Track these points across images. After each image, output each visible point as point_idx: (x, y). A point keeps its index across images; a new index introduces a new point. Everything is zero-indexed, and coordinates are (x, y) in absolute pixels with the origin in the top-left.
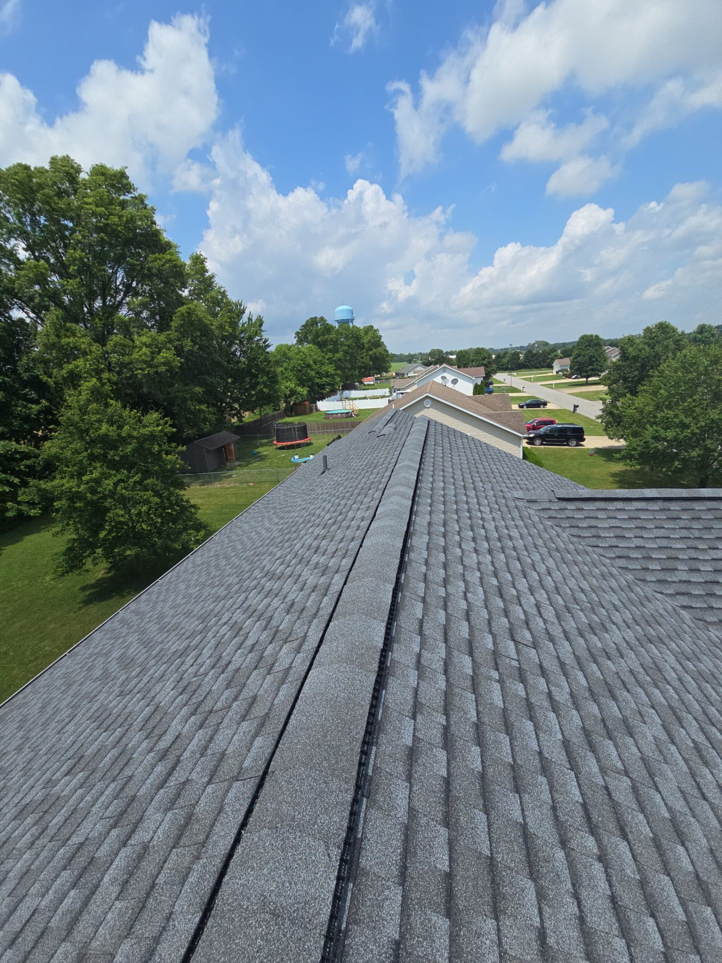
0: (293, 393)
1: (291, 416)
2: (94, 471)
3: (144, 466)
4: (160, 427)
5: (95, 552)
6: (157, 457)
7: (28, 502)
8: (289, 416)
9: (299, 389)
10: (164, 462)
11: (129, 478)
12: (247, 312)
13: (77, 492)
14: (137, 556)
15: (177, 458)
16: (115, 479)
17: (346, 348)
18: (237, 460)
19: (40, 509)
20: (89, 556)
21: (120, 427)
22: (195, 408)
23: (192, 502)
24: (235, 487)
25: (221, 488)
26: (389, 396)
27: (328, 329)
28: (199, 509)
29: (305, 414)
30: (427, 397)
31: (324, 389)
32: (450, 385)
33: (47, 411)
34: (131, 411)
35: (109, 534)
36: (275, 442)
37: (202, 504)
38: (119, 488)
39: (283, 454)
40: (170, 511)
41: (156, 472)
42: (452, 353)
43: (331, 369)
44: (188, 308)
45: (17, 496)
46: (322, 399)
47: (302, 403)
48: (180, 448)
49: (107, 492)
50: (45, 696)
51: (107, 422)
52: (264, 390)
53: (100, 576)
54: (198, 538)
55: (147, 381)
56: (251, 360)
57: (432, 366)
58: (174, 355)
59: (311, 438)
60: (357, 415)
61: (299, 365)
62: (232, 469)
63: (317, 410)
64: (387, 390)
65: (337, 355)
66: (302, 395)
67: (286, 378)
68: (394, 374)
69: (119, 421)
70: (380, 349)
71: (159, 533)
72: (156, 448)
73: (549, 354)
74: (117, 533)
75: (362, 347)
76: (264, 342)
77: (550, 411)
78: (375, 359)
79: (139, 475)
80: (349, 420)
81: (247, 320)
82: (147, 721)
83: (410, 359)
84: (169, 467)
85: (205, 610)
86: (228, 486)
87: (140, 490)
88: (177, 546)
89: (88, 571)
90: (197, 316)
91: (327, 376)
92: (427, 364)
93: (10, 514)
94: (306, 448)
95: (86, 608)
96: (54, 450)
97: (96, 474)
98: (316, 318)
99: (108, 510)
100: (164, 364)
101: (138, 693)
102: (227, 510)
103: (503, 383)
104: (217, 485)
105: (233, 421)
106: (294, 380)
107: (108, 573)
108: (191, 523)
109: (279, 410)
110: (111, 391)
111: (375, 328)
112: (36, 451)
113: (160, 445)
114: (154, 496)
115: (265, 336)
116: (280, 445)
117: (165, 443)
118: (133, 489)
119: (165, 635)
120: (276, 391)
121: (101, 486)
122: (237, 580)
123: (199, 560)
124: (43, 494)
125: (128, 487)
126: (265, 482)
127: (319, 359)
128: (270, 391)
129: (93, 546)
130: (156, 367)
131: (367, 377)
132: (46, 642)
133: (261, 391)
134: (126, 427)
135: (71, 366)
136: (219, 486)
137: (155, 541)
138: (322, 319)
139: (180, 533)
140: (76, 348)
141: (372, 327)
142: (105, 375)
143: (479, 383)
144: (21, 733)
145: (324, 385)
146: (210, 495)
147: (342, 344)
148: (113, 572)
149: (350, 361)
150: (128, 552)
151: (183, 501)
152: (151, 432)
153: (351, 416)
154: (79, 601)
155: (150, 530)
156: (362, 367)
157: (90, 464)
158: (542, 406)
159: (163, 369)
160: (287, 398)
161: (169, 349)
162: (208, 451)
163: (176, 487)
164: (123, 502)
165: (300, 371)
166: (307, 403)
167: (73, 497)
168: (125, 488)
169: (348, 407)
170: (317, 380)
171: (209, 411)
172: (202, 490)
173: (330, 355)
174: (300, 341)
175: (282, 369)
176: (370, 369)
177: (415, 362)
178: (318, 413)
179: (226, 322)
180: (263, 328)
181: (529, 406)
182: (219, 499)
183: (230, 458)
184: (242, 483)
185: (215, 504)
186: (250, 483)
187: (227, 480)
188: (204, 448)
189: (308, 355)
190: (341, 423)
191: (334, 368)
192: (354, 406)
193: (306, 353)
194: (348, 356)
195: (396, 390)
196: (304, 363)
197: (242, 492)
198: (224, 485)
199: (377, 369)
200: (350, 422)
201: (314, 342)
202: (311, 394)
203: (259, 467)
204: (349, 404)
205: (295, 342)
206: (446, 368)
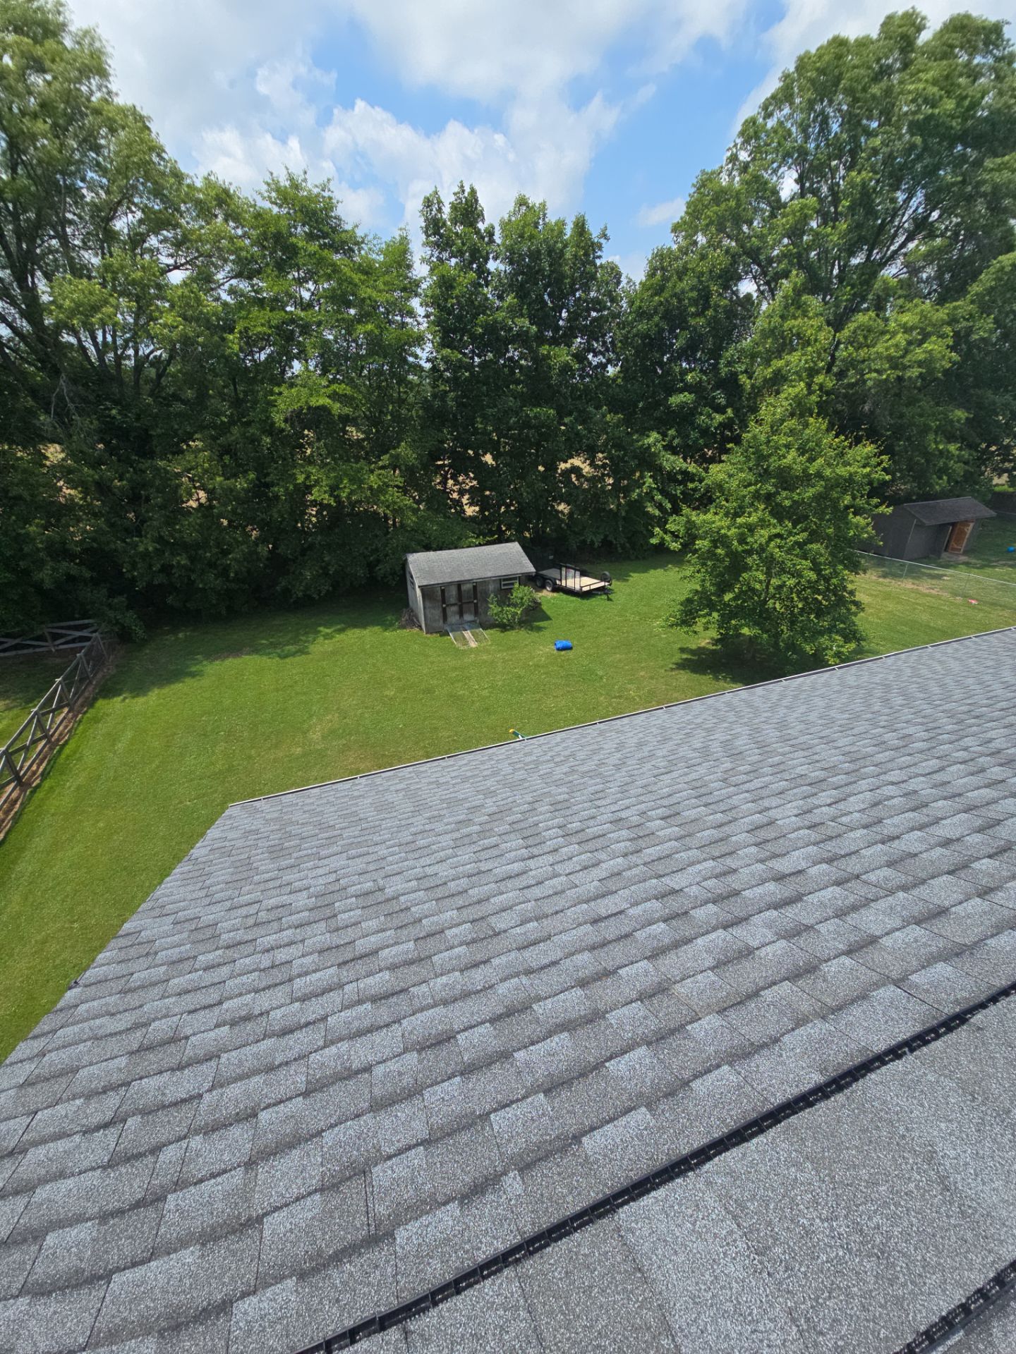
2: (754, 514)
3: (815, 523)
4: (868, 469)
5: (710, 615)
6: (840, 516)
7: (672, 533)
10: (847, 523)
11: (790, 533)
13: (725, 536)
14: (752, 640)
15: (868, 524)
16: (774, 531)
18: (965, 553)
19: (681, 544)
20: (704, 616)
21: (812, 460)
22: (936, 448)
23: (859, 597)
24: (938, 597)
25: (912, 591)
28: (863, 610)
33: (727, 425)
34: (837, 436)
35: (735, 599)
37: (869, 605)
38: (772, 544)
40: (820, 598)
41: (828, 537)
45: (666, 523)
48: (882, 509)
49: (755, 546)
50: (641, 735)
51: (798, 449)
53: (703, 644)
54: (842, 650)
55: (877, 393)
58: (948, 347)
62: (947, 566)
69: (813, 450)
71: (793, 623)
72: (847, 500)
74: (744, 601)
79: (805, 534)
82: (756, 828)
84: (852, 533)
85: (855, 748)
87: (797, 556)
88: (809, 649)
89: (695, 632)
93: (654, 541)
95: (677, 672)
96: (722, 476)
97: (753, 519)
99: (747, 568)
100: (920, 364)
101: (747, 792)
104: (908, 584)
105: (996, 481)
107: (713, 645)
108: (842, 626)
110: (817, 403)
112: (704, 474)
113: (854, 498)
114: (811, 569)
117: (862, 496)
118: (789, 552)
119: (787, 749)
121: (752, 536)
122: (924, 735)
123: (851, 680)
124: (690, 525)
125: (783, 547)
126: (1004, 607)
129: (712, 607)
130: (905, 368)
132: (632, 686)
134: (820, 461)
136: (910, 586)
137: (782, 631)
139: (821, 633)
140: (798, 335)
142: (820, 379)
144: (619, 755)
146: (887, 596)
148: (719, 647)
150: (745, 631)
151: (846, 591)
152: (851, 475)
154: (674, 660)
155: (782, 614)
157: (752, 505)
159: (914, 372)
161: (943, 336)
162: (920, 525)
163: (846, 567)
164: (770, 565)
167: (719, 540)
168: (779, 547)
172: (878, 583)
182: (899, 607)
183: (955, 546)
184: (955, 594)
185: (888, 612)
186: (973, 599)
187: (929, 581)
188: (914, 517)
197: (948, 609)
198: (920, 588)
203: (1006, 578)
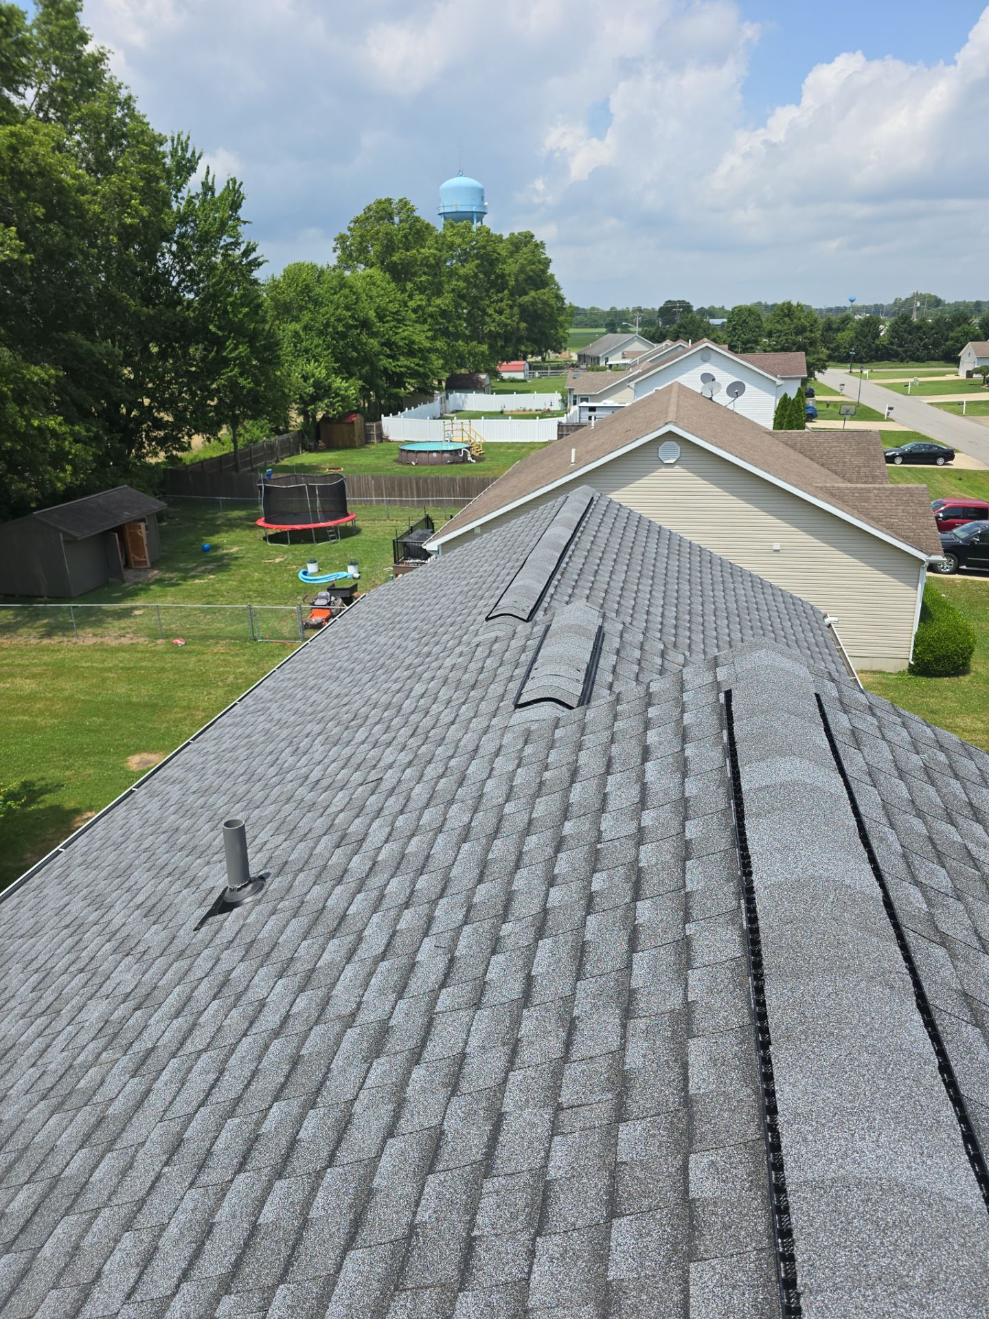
0: (322, 391)
1: (315, 449)
8: (310, 450)
9: (338, 383)
12: (201, 168)
17: (462, 284)
18: (155, 565)
22: (29, 425)
24: (133, 648)
25: (95, 648)
26: (559, 414)
27: (418, 232)
29: (349, 445)
30: (671, 435)
31: (401, 384)
32: (722, 398)
36: (261, 522)
39: (280, 554)
42: (712, 313)
43: (420, 335)
44: (12, 134)
46: (396, 407)
47: (342, 419)
52: (241, 380)
56: (211, 298)
57: (668, 342)
59: (358, 514)
60: (479, 459)
61: (339, 320)
62: (133, 594)
63: (381, 438)
64: (557, 396)
65: (438, 301)
66: (344, 399)
67: (307, 351)
68: (575, 358)
70: (544, 294)
73: (950, 327)
75: (499, 283)
76: (246, 253)
77: (961, 475)
78: (530, 314)
80: (458, 472)
81: (200, 190)
83: (615, 322)
86: (114, 643)
90: (35, 161)
91: (411, 353)
92: (657, 338)
94: (341, 543)
98: (389, 201)
102: (98, 720)
103: (836, 393)
104: (87, 638)
106: (327, 359)
109: (286, 431)
111: (538, 238)
115: (246, 235)
116: (274, 529)
120: (276, 385)
126: (218, 638)
127: (392, 307)
128: (257, 383)
131: (509, 359)
133: (233, 385)
136: (90, 641)
138: (404, 204)
141: (530, 236)
143: (792, 395)
145: (402, 375)
146: (59, 670)
147: (452, 273)
149: (470, 319)
153: (465, 460)
156: (498, 334)
158: (941, 461)
160: (307, 403)
162: (71, 541)
165: (343, 336)
166: (357, 419)
169: (457, 437)
170: (385, 362)
171: (72, 433)
172: (43, 649)
173: (419, 300)
174: (347, 260)
175: (297, 326)
176: (520, 340)
177: (626, 330)
178: (384, 445)
179: (134, 189)
180: (241, 213)
181: (909, 458)
182: (82, 684)
183: (137, 558)
184: (154, 636)
185: (66, 699)
186: (178, 637)
187: (116, 623)
188: (60, 531)
189: (364, 297)
190: (437, 479)
191: (430, 334)
192: (473, 435)
193: (361, 291)
194: (465, 304)
195: (578, 400)
196: (352, 317)
197: (149, 664)
198: (107, 640)
199: (535, 341)
200: (458, 477)
201: (382, 263)
202: (367, 397)
203: (209, 592)
204: (460, 427)
205: (334, 262)
206: (712, 352)
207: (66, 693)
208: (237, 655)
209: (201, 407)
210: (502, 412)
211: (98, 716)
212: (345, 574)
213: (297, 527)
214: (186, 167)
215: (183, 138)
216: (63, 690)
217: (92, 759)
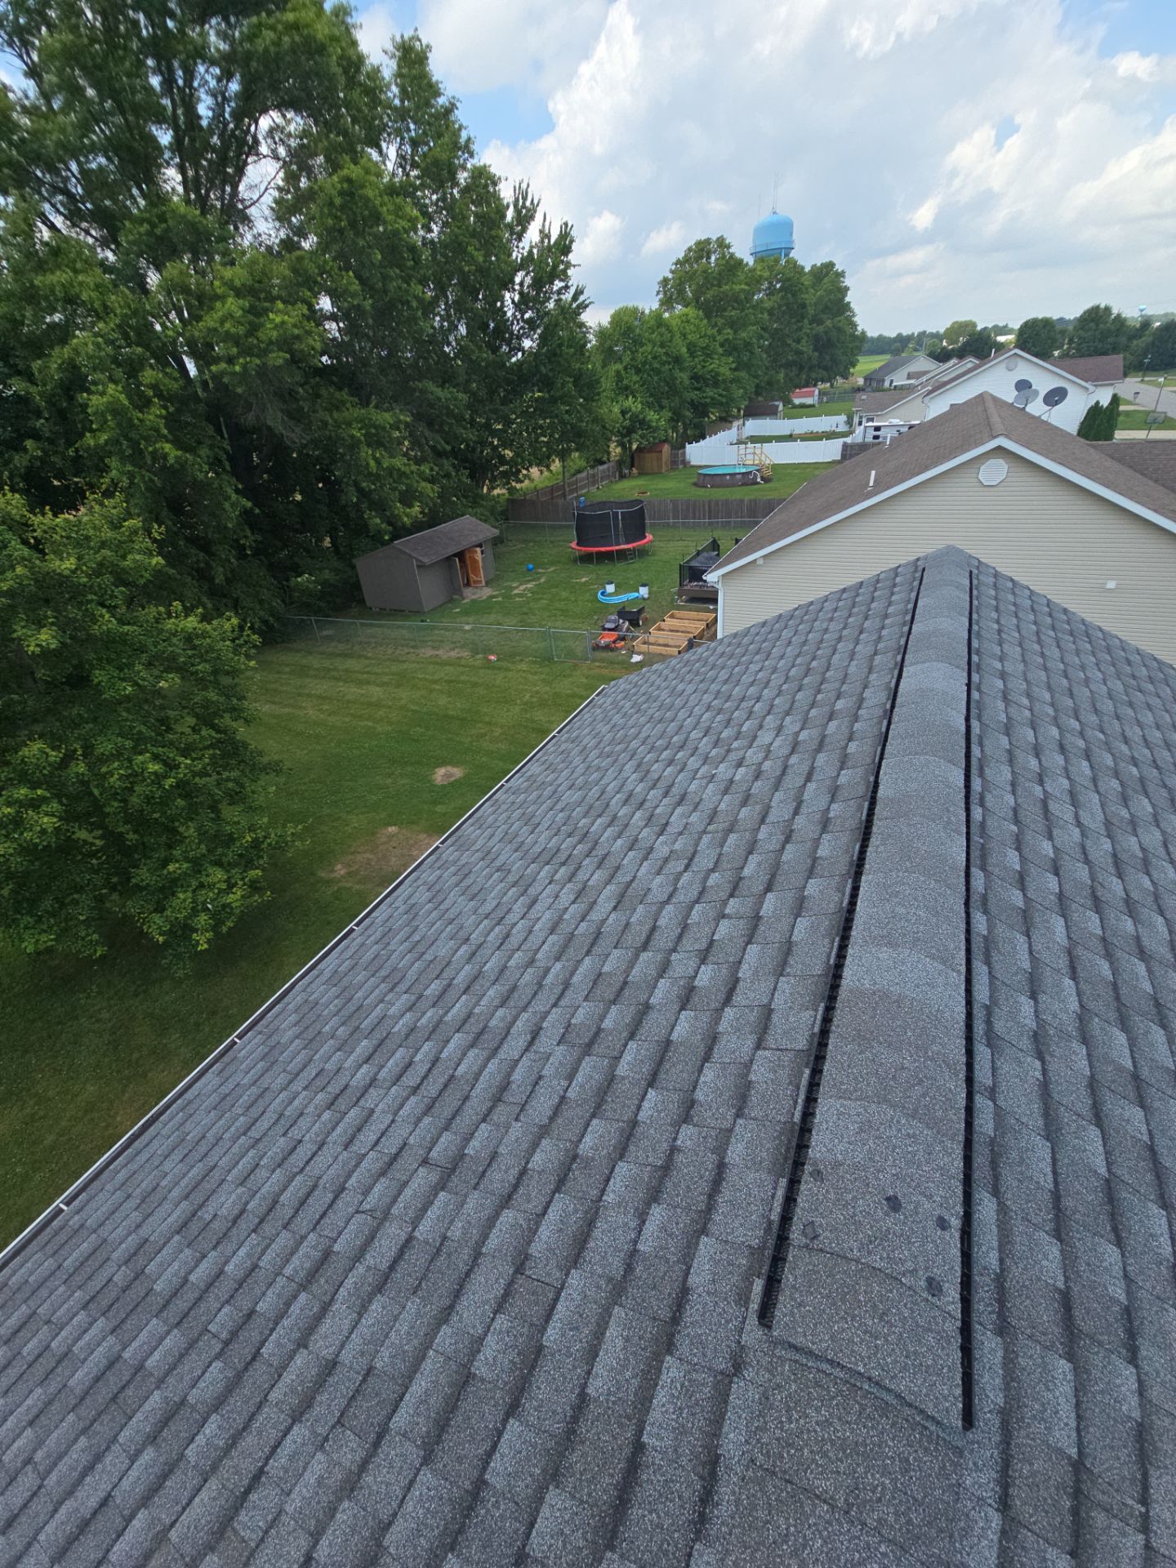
0: (637, 424)
1: (629, 477)
8: (625, 477)
9: (652, 416)
12: (539, 217)
17: (766, 316)
18: (488, 584)
24: (458, 662)
26: (844, 435)
27: (733, 266)
29: (655, 472)
30: (1000, 450)
31: (706, 414)
32: (1036, 408)
36: (575, 545)
39: (586, 574)
43: (725, 367)
46: (699, 435)
47: (652, 448)
57: (954, 360)
59: (656, 535)
60: (767, 481)
61: (655, 358)
63: (685, 463)
64: (841, 418)
65: (743, 334)
66: (656, 430)
67: (626, 388)
68: (861, 381)
70: (839, 321)
75: (801, 315)
76: (575, 298)
78: (824, 344)
80: (747, 493)
81: (538, 239)
86: (445, 656)
91: (716, 384)
92: (942, 356)
94: (636, 565)
98: (708, 241)
102: (420, 730)
106: (643, 394)
109: (607, 461)
111: (839, 267)
115: (575, 278)
116: (583, 551)
120: (599, 420)
126: (523, 655)
127: (703, 343)
131: (802, 386)
135: (67, 351)
136: (429, 652)
138: (722, 243)
141: (831, 265)
143: (1104, 402)
145: (706, 405)
146: (401, 680)
147: (758, 307)
149: (770, 349)
153: (754, 482)
156: (795, 363)
159: (278, 358)
160: (624, 435)
162: (421, 566)
165: (658, 372)
166: (666, 447)
169: (749, 460)
170: (692, 395)
173: (726, 334)
174: (667, 302)
175: (619, 366)
176: (812, 369)
177: (912, 352)
178: (686, 471)
180: (572, 257)
182: (415, 695)
183: (475, 578)
184: (475, 651)
185: (401, 708)
186: (493, 653)
187: (450, 637)
188: (413, 558)
189: (678, 335)
190: (727, 501)
191: (734, 366)
192: (763, 458)
193: (675, 329)
194: (766, 335)
195: (864, 420)
196: (666, 354)
197: (467, 678)
198: (440, 652)
199: (826, 369)
200: (746, 499)
201: (697, 302)
202: (675, 429)
203: (525, 610)
204: (752, 451)
205: (655, 306)
206: (1019, 359)
207: (403, 702)
208: (536, 673)
209: (534, 444)
210: (791, 436)
211: (420, 726)
212: (636, 595)
213: (603, 549)
214: (525, 217)
215: (524, 186)
216: (401, 699)
217: (409, 769)
